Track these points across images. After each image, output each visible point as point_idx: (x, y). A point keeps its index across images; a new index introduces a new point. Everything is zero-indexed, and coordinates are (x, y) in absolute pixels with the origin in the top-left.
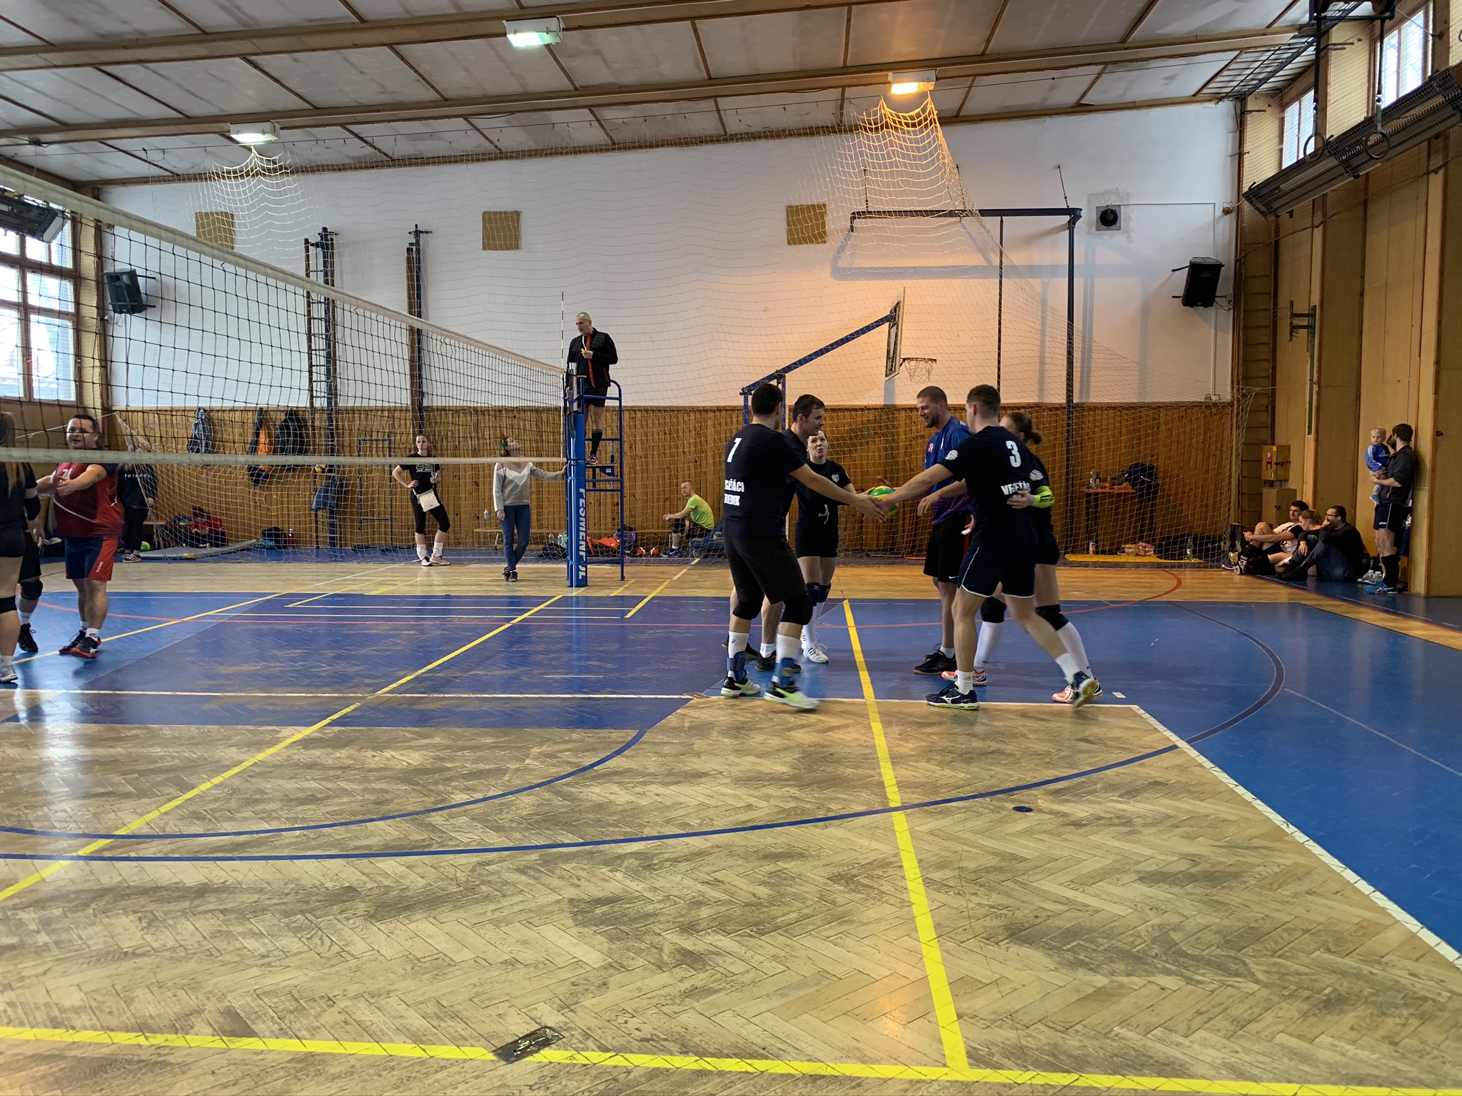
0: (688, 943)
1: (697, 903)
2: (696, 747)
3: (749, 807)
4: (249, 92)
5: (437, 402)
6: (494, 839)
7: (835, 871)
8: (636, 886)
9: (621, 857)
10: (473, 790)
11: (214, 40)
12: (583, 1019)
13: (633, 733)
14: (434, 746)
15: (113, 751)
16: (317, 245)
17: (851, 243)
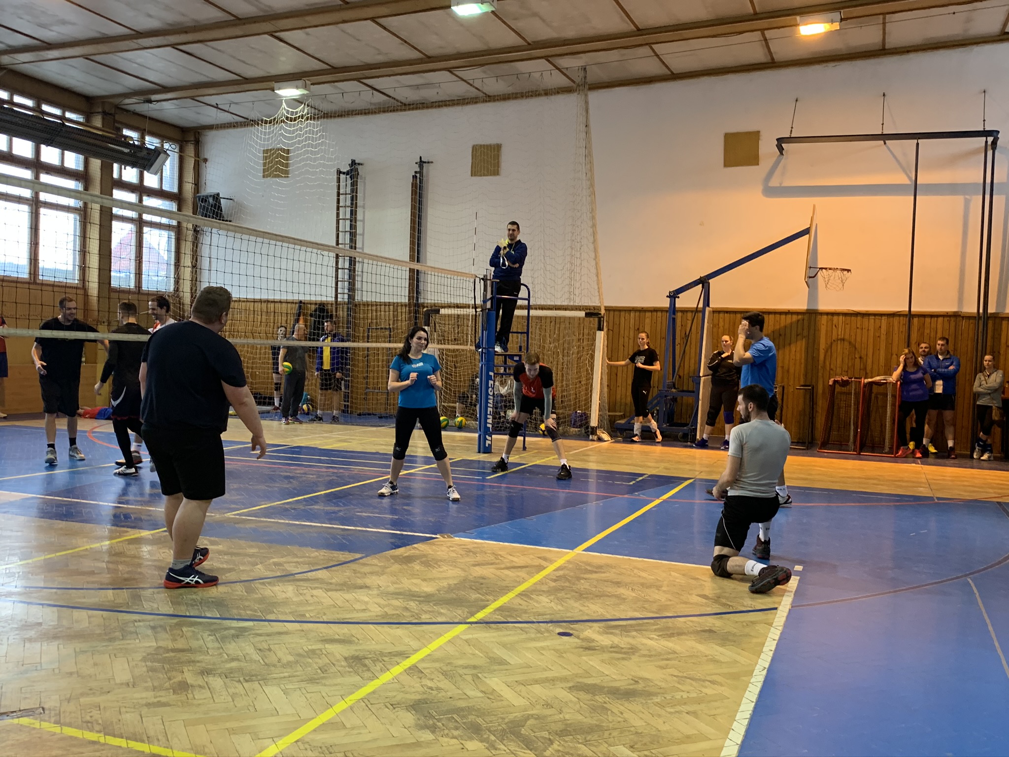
2: (388, 570)
3: (363, 611)
4: (283, 59)
11: (244, 24)
13: (359, 556)
16: (347, 173)
17: (781, 165)
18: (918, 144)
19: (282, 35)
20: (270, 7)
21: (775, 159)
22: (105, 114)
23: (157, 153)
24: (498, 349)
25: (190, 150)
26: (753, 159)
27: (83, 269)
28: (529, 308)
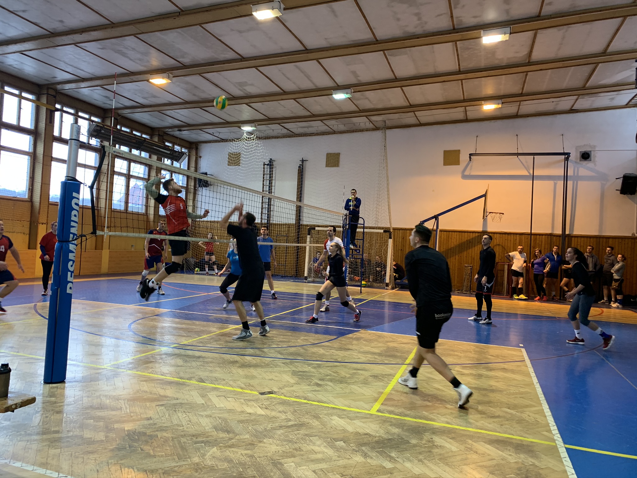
0: (320, 382)
1: (328, 375)
2: (353, 343)
3: (359, 358)
4: (248, 114)
5: (305, 223)
6: (279, 356)
7: (373, 374)
8: (313, 370)
9: (314, 364)
10: (279, 345)
11: (236, 99)
12: (283, 391)
13: (335, 337)
14: (273, 333)
15: (182, 326)
16: (267, 165)
17: (470, 165)
18: (534, 158)
19: (251, 104)
20: (250, 92)
21: (467, 163)
22: (159, 135)
23: (182, 154)
24: (352, 247)
25: (194, 152)
26: (457, 162)
27: (147, 206)
28: (364, 228)
